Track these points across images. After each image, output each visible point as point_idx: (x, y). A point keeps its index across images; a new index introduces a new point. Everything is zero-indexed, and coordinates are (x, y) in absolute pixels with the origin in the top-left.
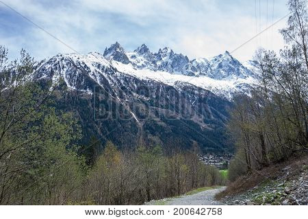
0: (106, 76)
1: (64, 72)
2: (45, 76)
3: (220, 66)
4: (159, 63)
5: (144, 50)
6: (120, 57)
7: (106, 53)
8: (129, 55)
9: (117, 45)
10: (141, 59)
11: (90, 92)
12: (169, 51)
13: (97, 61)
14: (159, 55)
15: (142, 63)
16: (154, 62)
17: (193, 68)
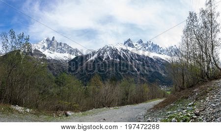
0: (125, 53)
1: (108, 52)
2: (101, 55)
3: (172, 51)
4: (147, 48)
5: (141, 42)
6: (131, 45)
7: (125, 44)
8: (134, 44)
9: (129, 40)
10: (140, 46)
11: (118, 60)
12: (151, 43)
13: (121, 47)
14: (147, 45)
15: (140, 47)
16: (145, 47)
17: (161, 51)
